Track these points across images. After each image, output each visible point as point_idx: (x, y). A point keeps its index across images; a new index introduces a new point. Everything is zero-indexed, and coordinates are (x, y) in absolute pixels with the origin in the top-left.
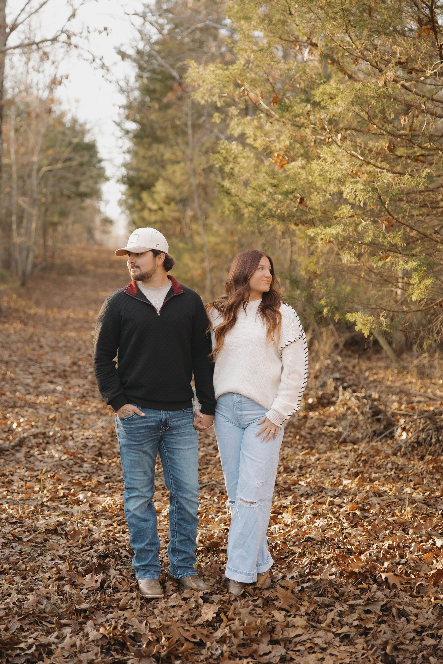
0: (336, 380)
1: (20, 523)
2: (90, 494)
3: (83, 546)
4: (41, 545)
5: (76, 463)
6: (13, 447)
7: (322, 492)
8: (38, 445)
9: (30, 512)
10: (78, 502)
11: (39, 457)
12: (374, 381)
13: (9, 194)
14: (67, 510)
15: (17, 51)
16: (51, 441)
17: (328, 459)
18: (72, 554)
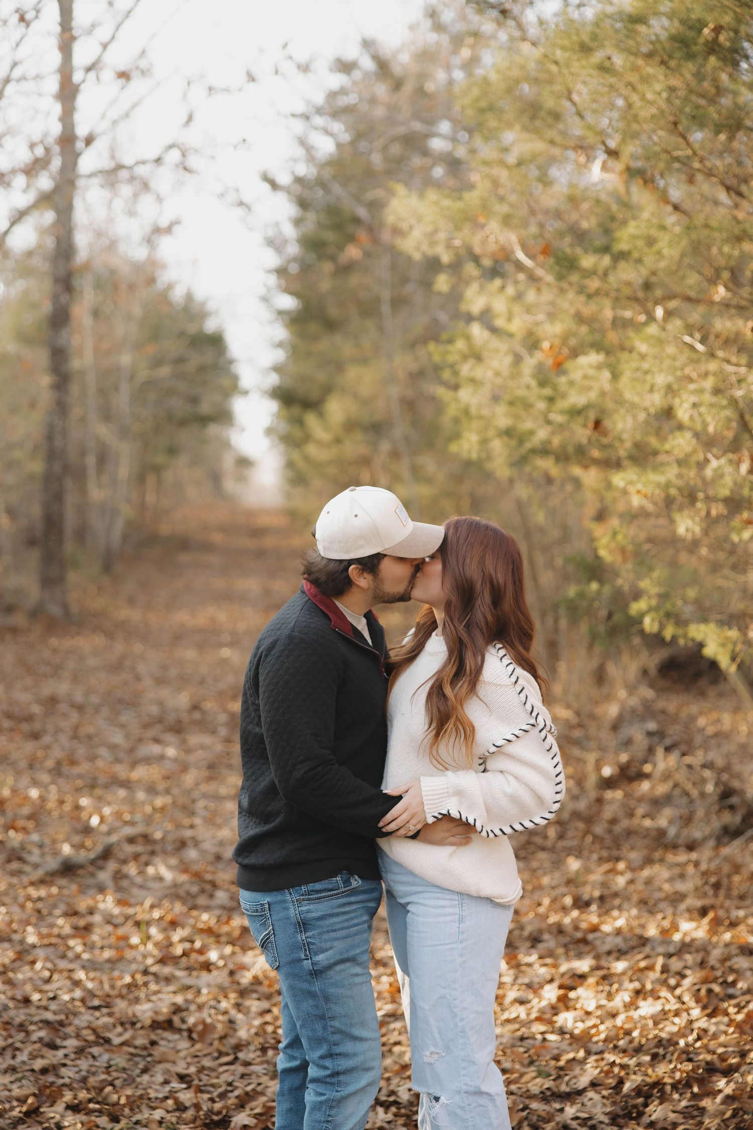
0: (650, 734)
1: (106, 1007)
2: (228, 950)
3: (221, 1054)
4: (144, 1053)
5: (203, 891)
6: (93, 862)
7: (644, 945)
8: (136, 857)
9: (123, 986)
10: (207, 966)
11: (139, 880)
12: (717, 735)
13: (83, 420)
14: (189, 981)
15: (96, 181)
16: (158, 848)
17: (648, 882)
18: (201, 1070)
